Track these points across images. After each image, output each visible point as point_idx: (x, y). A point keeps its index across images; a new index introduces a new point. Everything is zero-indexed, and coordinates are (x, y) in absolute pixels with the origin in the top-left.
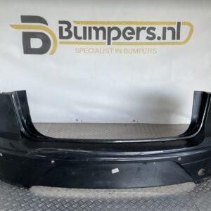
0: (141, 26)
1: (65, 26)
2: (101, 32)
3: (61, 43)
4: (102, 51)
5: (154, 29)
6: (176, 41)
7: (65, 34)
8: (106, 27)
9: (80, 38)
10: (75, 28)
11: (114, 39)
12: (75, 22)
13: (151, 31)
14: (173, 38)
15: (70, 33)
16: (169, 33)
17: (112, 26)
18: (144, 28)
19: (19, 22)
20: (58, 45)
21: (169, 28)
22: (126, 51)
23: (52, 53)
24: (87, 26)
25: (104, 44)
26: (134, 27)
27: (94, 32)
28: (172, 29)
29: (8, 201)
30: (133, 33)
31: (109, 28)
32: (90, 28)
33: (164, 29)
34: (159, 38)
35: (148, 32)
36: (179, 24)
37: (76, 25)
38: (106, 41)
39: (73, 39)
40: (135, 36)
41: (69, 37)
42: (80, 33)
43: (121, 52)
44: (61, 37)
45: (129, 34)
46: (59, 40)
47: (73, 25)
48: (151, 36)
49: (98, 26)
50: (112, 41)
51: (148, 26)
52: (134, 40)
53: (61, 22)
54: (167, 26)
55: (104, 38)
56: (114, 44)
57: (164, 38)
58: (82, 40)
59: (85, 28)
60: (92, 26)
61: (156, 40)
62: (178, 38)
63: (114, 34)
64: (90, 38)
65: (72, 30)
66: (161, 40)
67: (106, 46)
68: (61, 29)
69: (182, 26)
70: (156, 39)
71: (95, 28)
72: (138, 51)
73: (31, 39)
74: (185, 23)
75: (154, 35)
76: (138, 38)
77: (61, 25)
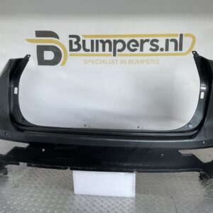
0: (144, 39)
1: (74, 40)
2: (107, 45)
3: (71, 55)
4: (108, 62)
5: (157, 41)
6: (178, 52)
7: (75, 47)
9: (88, 50)
10: (84, 41)
11: (119, 51)
12: (83, 36)
13: (155, 43)
14: (176, 49)
15: (79, 46)
16: (172, 45)
17: (117, 39)
18: (147, 41)
19: (33, 36)
20: (69, 57)
21: (172, 40)
22: (130, 62)
24: (95, 39)
25: (110, 55)
27: (100, 45)
28: (175, 41)
30: (137, 45)
31: (114, 41)
32: (97, 41)
33: (167, 41)
34: (162, 50)
35: (152, 44)
36: (181, 36)
38: (112, 53)
40: (139, 48)
41: (78, 49)
42: (88, 46)
44: (71, 49)
45: (133, 46)
46: (69, 53)
47: (82, 39)
48: (154, 48)
50: (117, 53)
51: (151, 39)
52: (138, 51)
53: (70, 36)
54: (170, 38)
55: (110, 50)
56: (119, 55)
57: (167, 49)
58: (90, 52)
60: (99, 39)
61: (159, 51)
62: (181, 49)
63: (119, 46)
64: (97, 50)
65: (81, 43)
66: (164, 52)
69: (184, 38)
71: (102, 41)
72: (142, 62)
73: (45, 52)
74: (187, 35)
75: (157, 47)
76: (142, 50)
77: (71, 39)
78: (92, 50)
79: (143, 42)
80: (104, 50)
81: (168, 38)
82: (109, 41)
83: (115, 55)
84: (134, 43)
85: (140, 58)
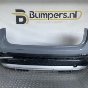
8: (47, 13)
23: (27, 23)
26: (58, 13)
37: (36, 13)
39: (35, 18)
43: (53, 23)
49: (44, 13)
67: (48, 20)
68: (30, 14)
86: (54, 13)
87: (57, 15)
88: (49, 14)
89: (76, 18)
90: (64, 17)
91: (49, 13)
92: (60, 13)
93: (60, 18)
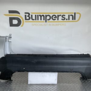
0: (59, 14)
1: (27, 15)
2: (42, 17)
3: (26, 22)
4: (43, 25)
5: (65, 15)
6: (74, 20)
10: (32, 16)
11: (48, 20)
12: (32, 13)
14: (73, 19)
15: (30, 18)
16: (71, 17)
17: (47, 15)
18: (60, 15)
19: (8, 13)
21: (71, 15)
22: (53, 25)
23: (22, 26)
24: (37, 15)
25: (44, 22)
27: (39, 17)
28: (72, 16)
29: (6, 89)
30: (56, 17)
31: (46, 15)
32: (38, 15)
33: (69, 16)
34: (67, 19)
35: (62, 17)
37: (32, 14)
40: (57, 19)
41: (29, 19)
42: (34, 18)
43: (51, 25)
44: (26, 19)
45: (54, 18)
46: (25, 21)
48: (63, 19)
49: (41, 15)
50: (47, 21)
51: (62, 15)
52: (56, 20)
53: (25, 13)
54: (70, 14)
55: (44, 20)
56: (48, 22)
57: (69, 19)
58: (35, 21)
59: (36, 15)
60: (39, 14)
62: (75, 19)
63: (48, 18)
64: (38, 20)
65: (30, 16)
66: (68, 20)
70: (66, 20)
71: (40, 15)
72: (58, 25)
73: (13, 20)
74: (77, 13)
75: (65, 18)
76: (58, 19)
77: (26, 14)
78: (36, 20)
79: (58, 16)
80: (41, 19)
81: (69, 14)
82: (43, 16)
83: (46, 22)
84: (54, 17)
85: (57, 23)
86: (51, 15)
87: (55, 17)
88: (46, 16)
89: (75, 20)
90: (62, 19)
91: (46, 14)
92: (58, 14)
93: (58, 21)
